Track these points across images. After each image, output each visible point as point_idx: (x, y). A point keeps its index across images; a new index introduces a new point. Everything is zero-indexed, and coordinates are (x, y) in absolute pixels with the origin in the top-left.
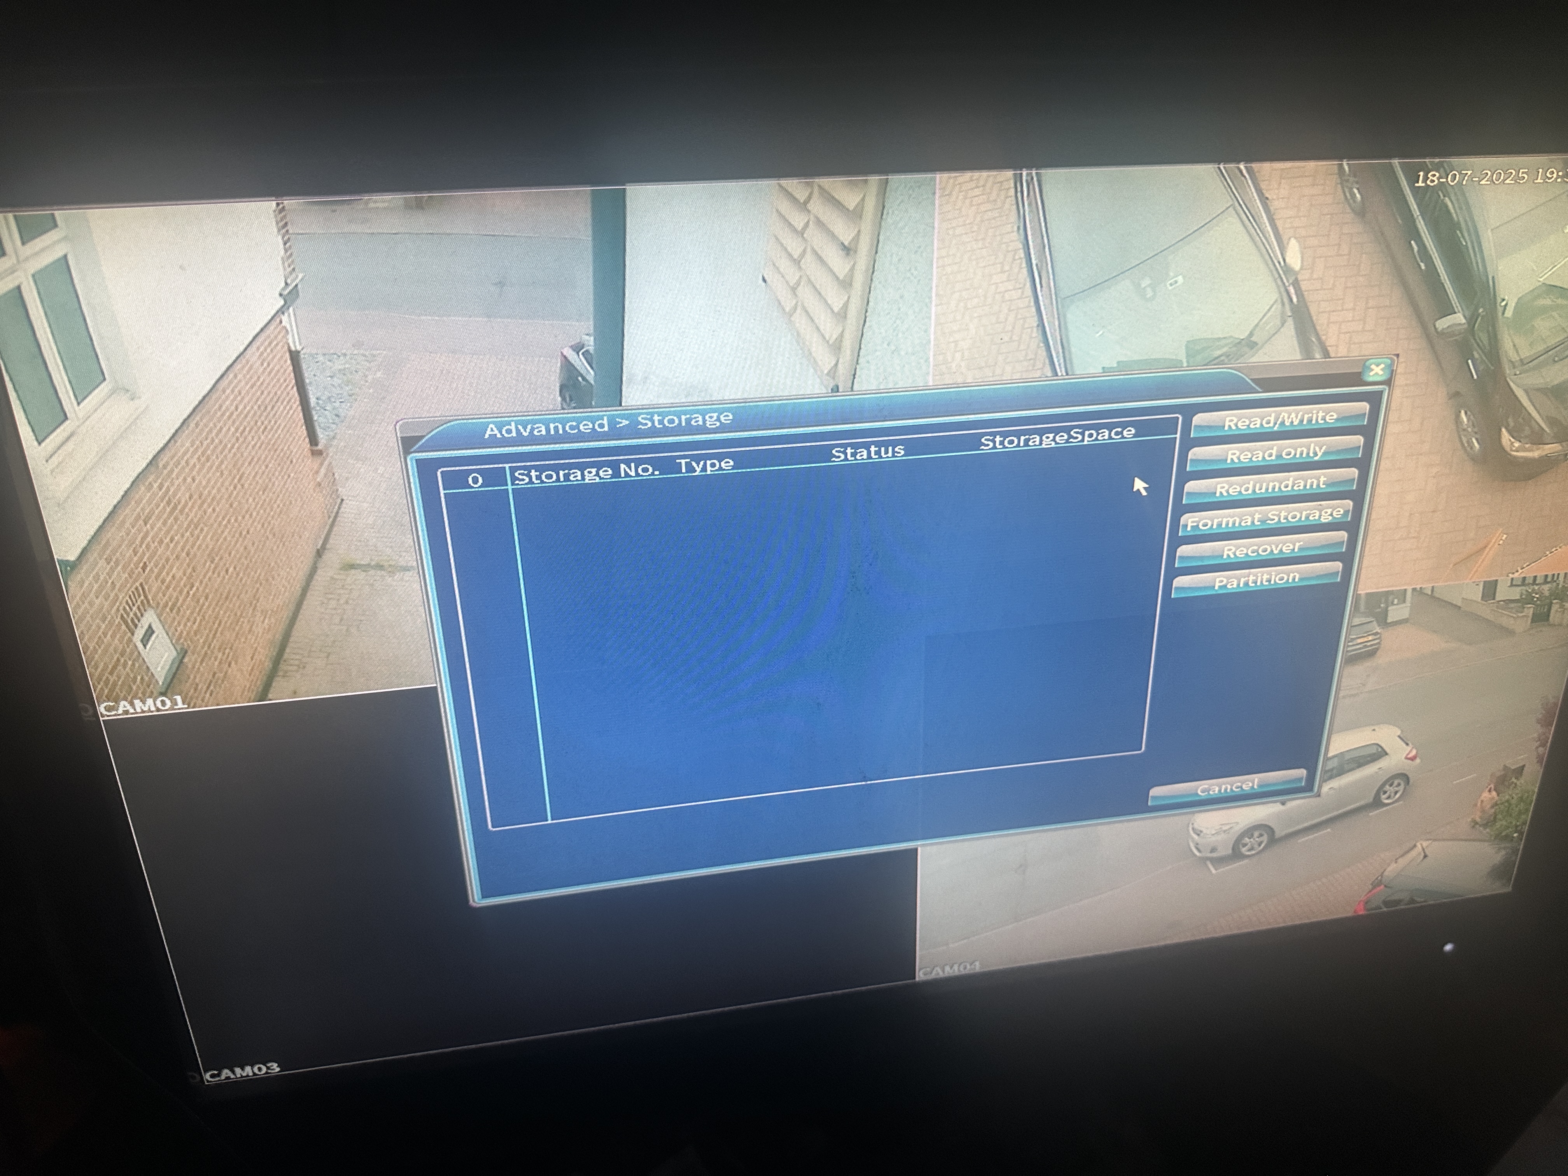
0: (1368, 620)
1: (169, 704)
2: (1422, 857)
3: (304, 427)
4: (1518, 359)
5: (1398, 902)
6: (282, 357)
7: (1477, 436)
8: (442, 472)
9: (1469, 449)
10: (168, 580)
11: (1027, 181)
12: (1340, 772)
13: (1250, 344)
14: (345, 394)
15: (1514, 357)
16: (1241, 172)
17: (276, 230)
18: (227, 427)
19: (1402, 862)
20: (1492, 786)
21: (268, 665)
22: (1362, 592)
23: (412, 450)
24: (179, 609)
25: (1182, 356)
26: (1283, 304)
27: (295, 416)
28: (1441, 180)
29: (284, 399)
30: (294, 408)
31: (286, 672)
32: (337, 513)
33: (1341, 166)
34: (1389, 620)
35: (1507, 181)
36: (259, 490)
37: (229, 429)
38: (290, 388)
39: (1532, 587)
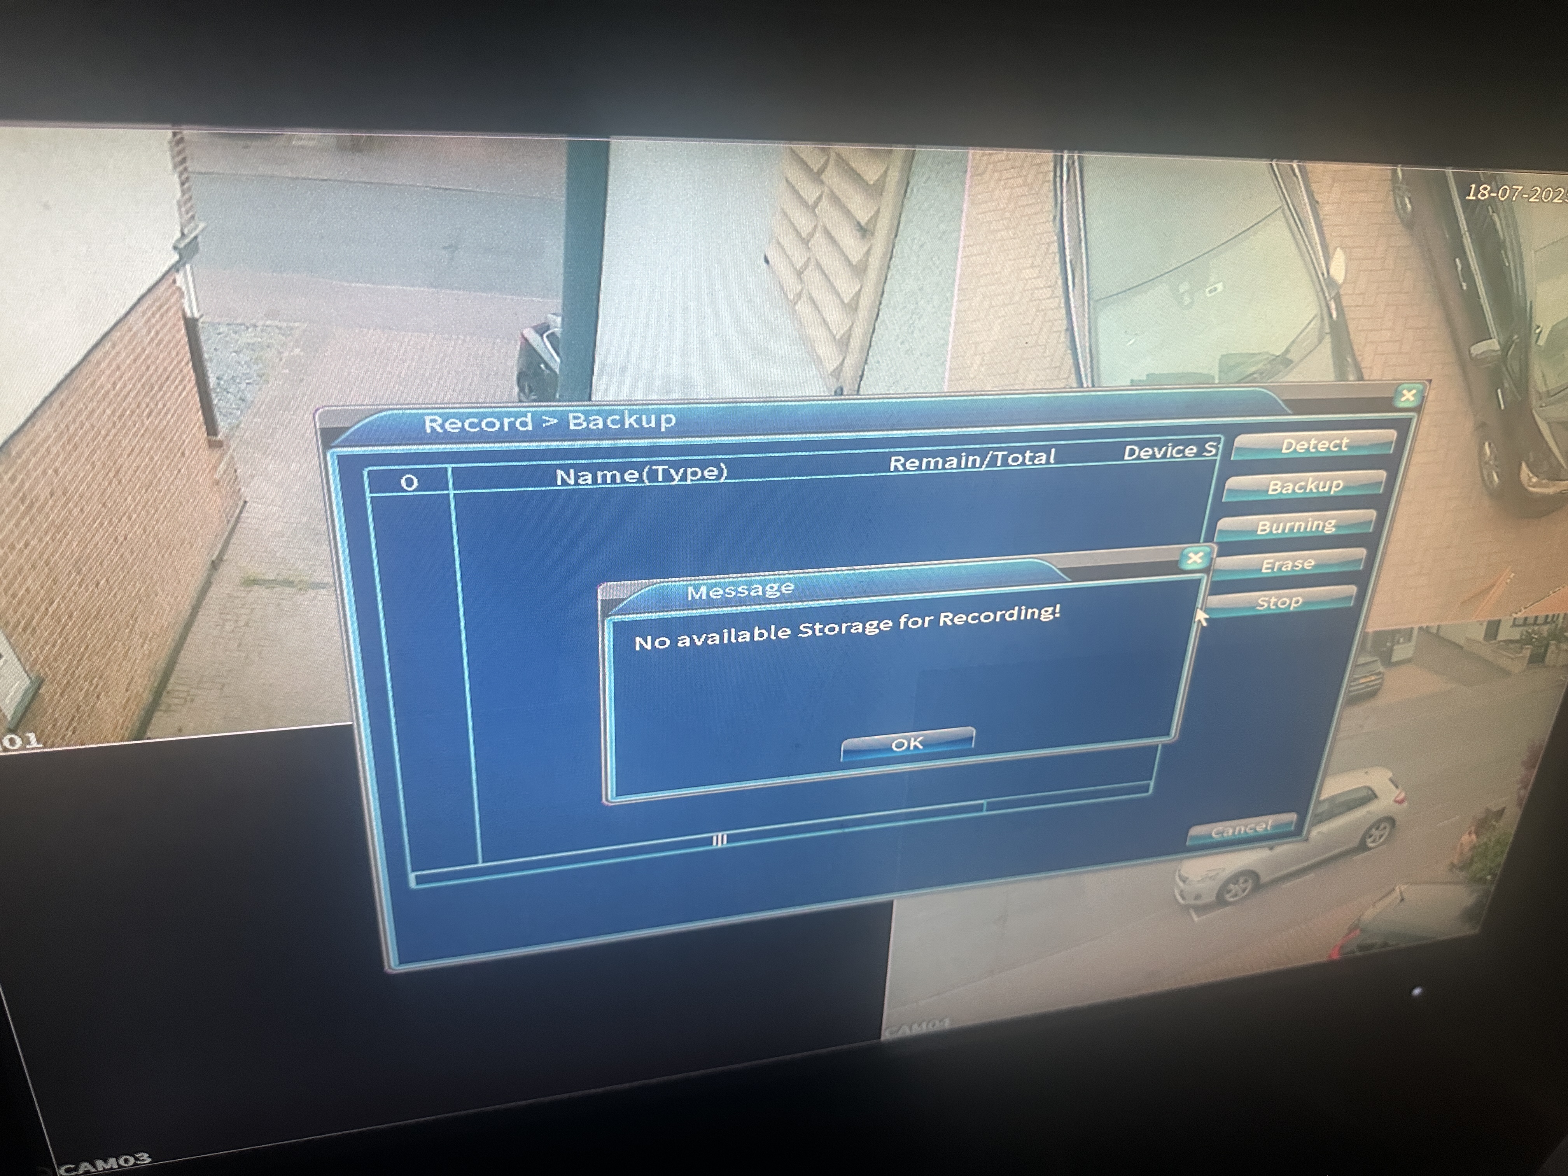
0: (1375, 658)
1: (19, 742)
2: (1398, 901)
3: (200, 413)
4: (1545, 390)
5: (1372, 946)
6: (175, 325)
7: (1498, 470)
8: (369, 472)
9: (1488, 483)
10: (20, 594)
11: (1068, 164)
12: (1331, 815)
13: (1284, 361)
14: (254, 374)
15: (1542, 389)
16: (1293, 170)
17: (170, 166)
18: (102, 408)
19: (1380, 905)
20: (1473, 829)
21: (147, 697)
22: (1370, 630)
23: (333, 444)
24: (34, 629)
25: (1215, 372)
26: (1322, 319)
27: (190, 397)
28: (1492, 195)
29: (176, 377)
30: (188, 388)
31: (170, 705)
32: (239, 517)
33: (1395, 172)
34: (1394, 659)
35: (1556, 201)
36: (141, 487)
37: (104, 411)
38: (183, 363)
39: (1532, 627)
